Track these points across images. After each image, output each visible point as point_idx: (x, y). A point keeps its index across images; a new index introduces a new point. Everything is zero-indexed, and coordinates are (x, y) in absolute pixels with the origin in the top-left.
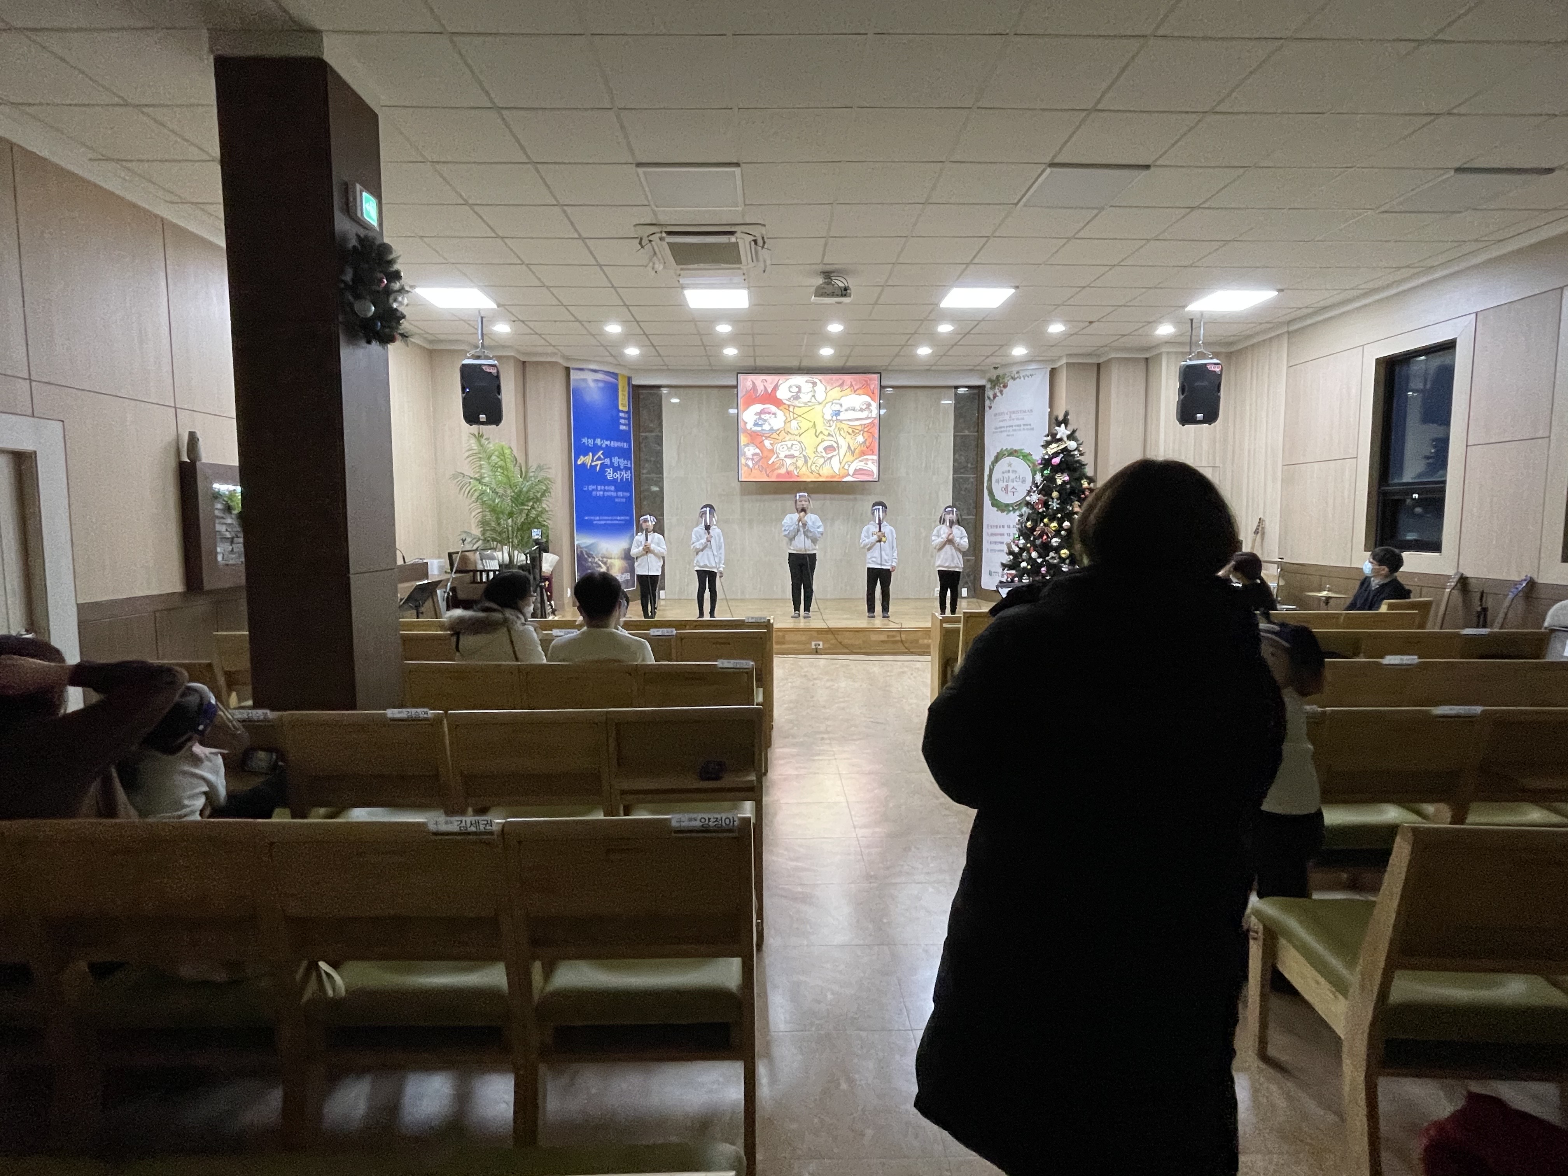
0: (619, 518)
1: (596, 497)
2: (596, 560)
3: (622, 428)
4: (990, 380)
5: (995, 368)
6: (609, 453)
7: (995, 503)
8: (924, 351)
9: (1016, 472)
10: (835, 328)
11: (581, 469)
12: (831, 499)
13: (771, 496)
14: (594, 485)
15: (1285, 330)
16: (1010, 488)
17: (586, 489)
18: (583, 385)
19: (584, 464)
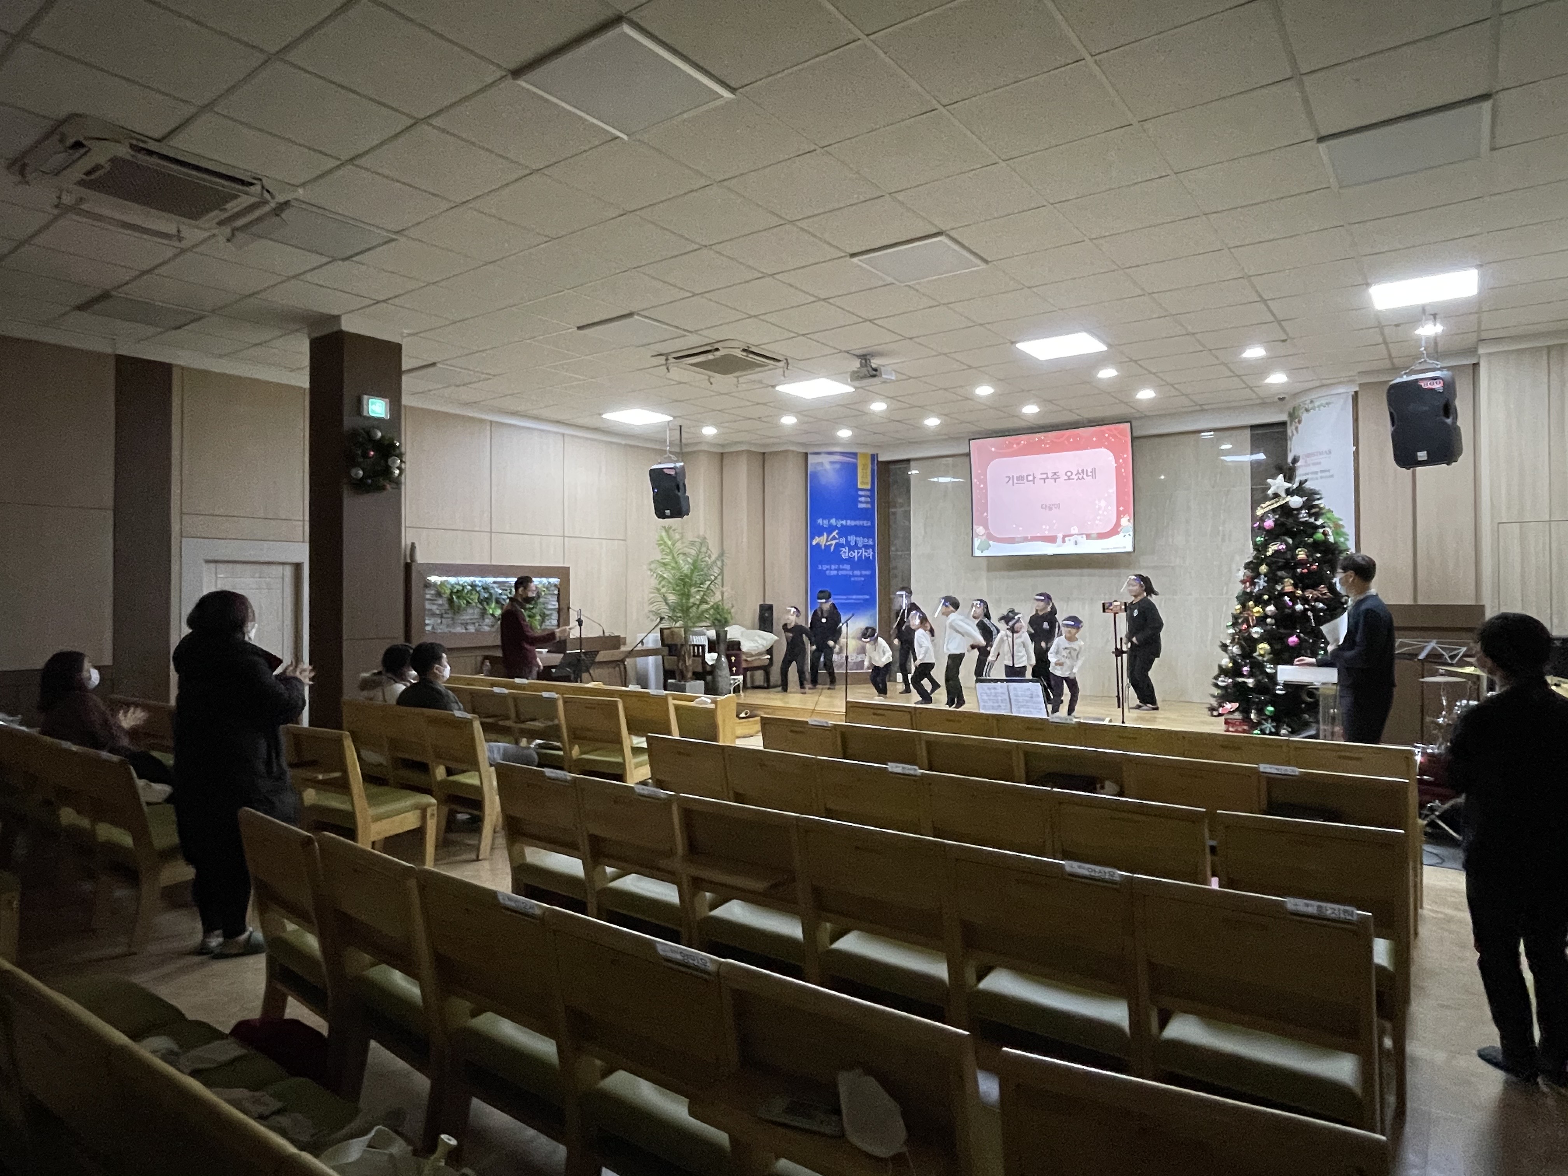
1: (830, 577)
3: (861, 506)
4: (1290, 414)
6: (845, 532)
11: (816, 549)
14: (827, 564)
17: (820, 568)
18: (819, 468)
19: (818, 545)
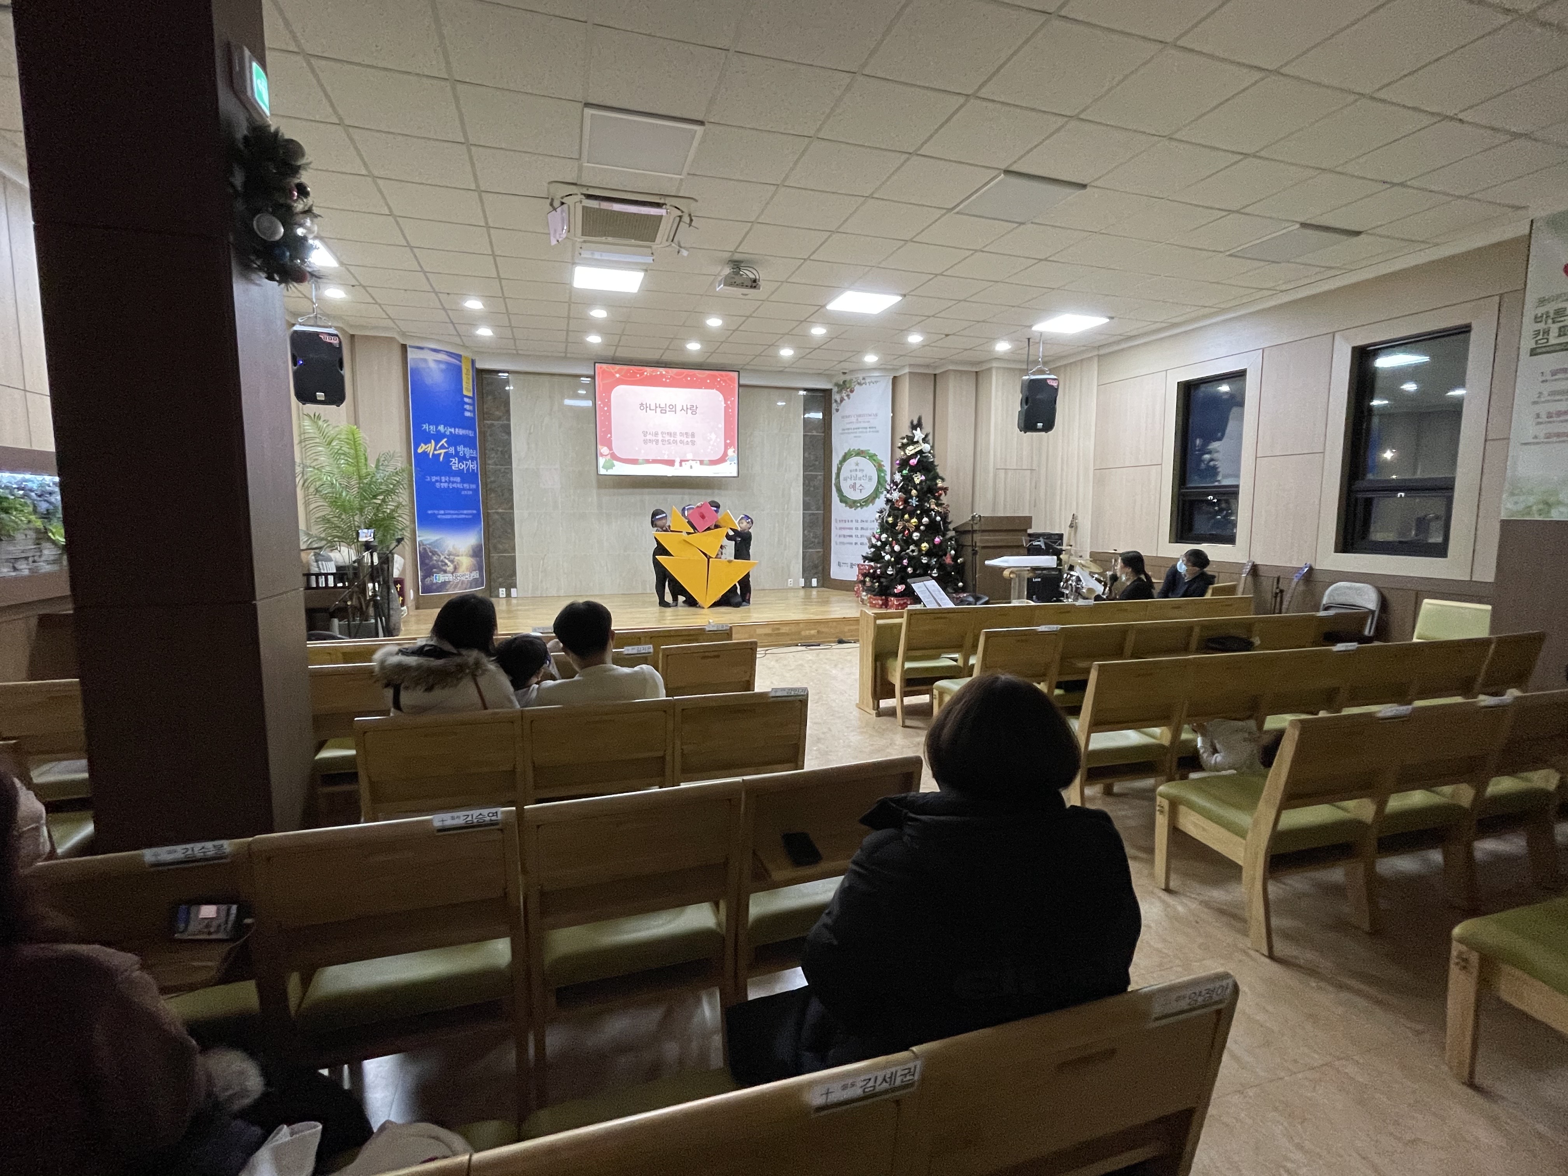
0: (465, 512)
1: (440, 489)
2: (442, 557)
3: (467, 414)
4: (837, 385)
5: (844, 373)
6: (454, 440)
7: (843, 499)
8: (787, 353)
9: (863, 470)
10: (714, 322)
11: (422, 459)
12: (689, 494)
13: (631, 490)
14: (436, 475)
15: (1096, 353)
16: (857, 486)
17: (429, 479)
18: (422, 365)
19: (425, 453)
